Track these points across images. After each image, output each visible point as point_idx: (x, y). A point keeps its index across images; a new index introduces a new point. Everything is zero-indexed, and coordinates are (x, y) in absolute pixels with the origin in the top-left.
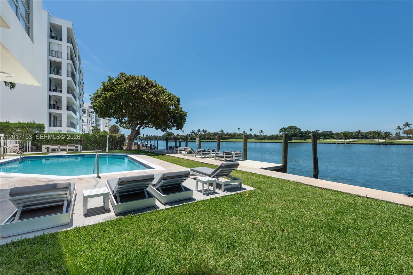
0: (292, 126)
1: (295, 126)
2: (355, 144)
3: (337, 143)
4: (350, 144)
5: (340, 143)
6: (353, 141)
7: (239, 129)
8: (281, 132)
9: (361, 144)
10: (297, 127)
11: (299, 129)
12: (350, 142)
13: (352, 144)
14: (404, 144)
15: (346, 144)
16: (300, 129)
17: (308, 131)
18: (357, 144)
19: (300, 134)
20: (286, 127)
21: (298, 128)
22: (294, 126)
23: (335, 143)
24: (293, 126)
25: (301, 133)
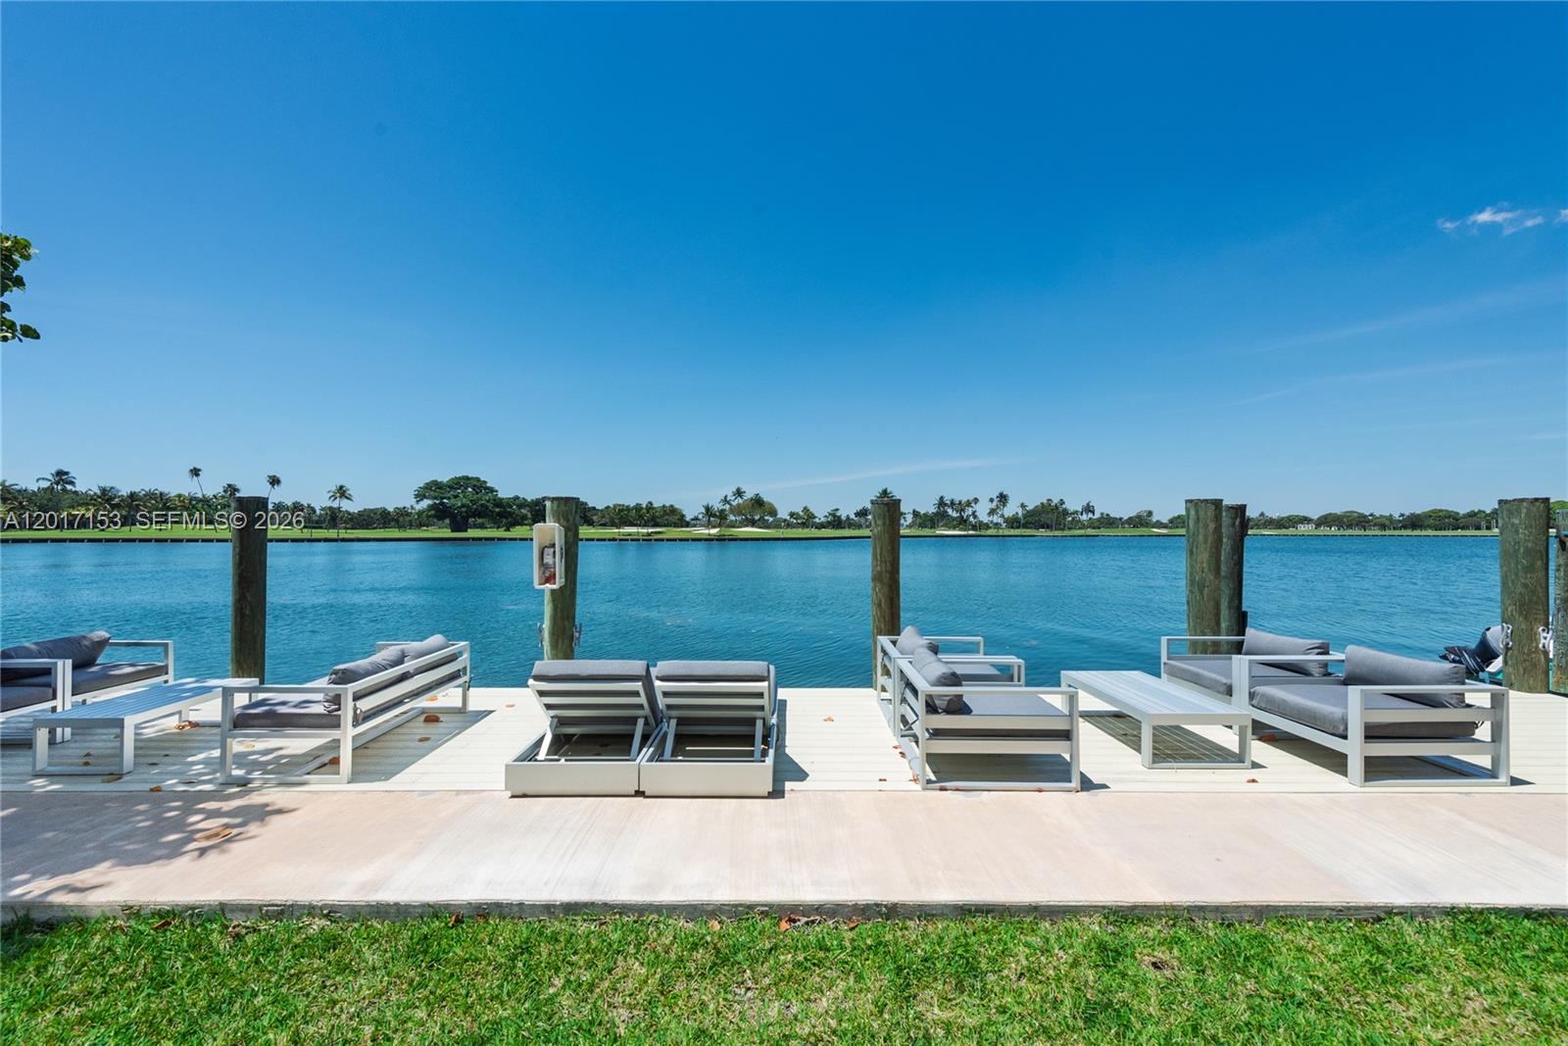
0: (467, 478)
1: (478, 480)
2: (662, 540)
3: (621, 540)
4: (651, 540)
5: (627, 540)
6: (656, 533)
7: (195, 472)
8: (422, 500)
9: (675, 540)
10: (485, 482)
11: (492, 490)
12: (649, 534)
13: (656, 540)
14: (752, 539)
15: (644, 540)
16: (497, 491)
17: (517, 498)
18: (668, 540)
19: (497, 510)
20: (444, 478)
21: (488, 485)
22: (474, 476)
23: (614, 540)
24: (470, 476)
25: (499, 503)
